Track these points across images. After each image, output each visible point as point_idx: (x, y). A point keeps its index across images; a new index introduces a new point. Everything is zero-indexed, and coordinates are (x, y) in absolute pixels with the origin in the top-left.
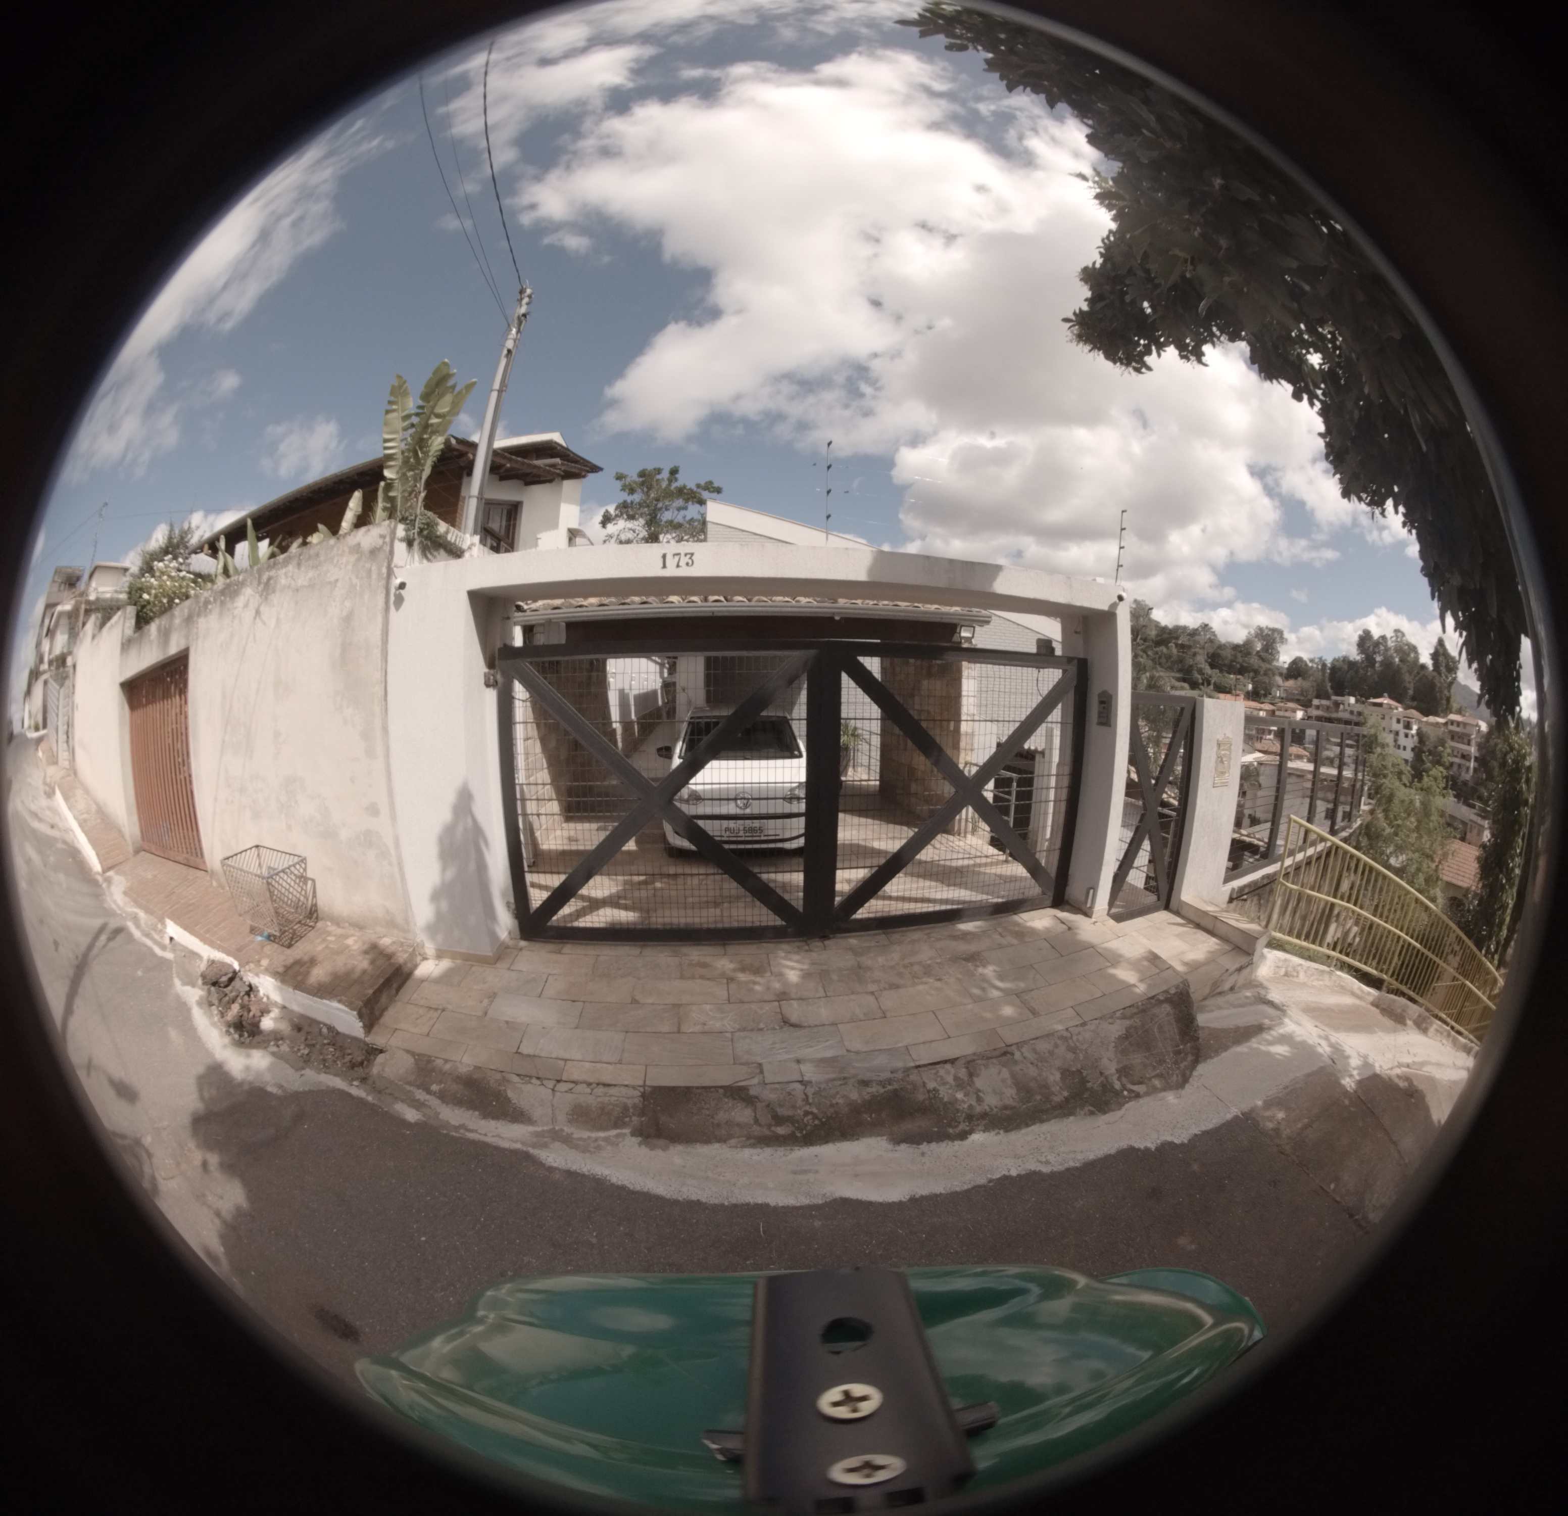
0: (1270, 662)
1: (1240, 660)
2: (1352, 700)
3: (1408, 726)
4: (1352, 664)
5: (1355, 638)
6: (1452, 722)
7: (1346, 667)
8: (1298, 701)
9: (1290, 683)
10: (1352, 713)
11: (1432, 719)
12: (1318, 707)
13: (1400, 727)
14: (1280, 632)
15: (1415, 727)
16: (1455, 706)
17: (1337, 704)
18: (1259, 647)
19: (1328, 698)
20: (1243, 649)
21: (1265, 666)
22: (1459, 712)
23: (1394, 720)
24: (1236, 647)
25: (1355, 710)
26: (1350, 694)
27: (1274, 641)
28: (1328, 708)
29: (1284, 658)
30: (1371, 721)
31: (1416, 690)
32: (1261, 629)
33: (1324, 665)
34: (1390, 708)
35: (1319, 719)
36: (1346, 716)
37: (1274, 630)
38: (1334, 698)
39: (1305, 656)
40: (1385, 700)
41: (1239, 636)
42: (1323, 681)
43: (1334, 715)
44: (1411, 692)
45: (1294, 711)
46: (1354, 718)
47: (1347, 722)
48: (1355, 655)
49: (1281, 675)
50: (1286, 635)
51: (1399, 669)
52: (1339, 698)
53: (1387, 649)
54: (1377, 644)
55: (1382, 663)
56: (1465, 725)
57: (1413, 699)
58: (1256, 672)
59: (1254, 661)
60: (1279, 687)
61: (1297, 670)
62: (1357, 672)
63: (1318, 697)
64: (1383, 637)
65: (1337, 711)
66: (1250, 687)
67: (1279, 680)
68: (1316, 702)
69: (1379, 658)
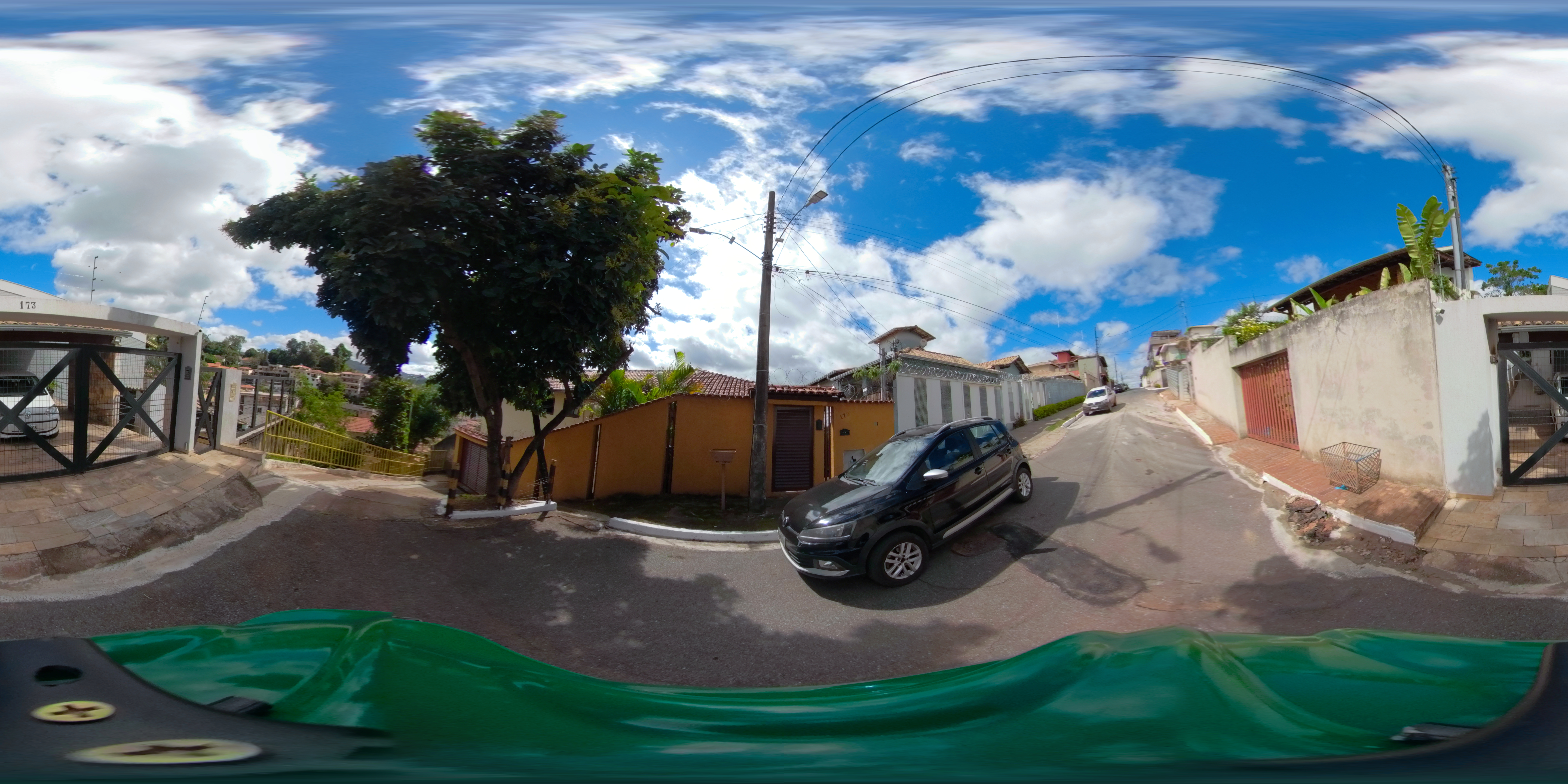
0: (235, 350)
1: (220, 349)
2: (281, 366)
3: (315, 376)
4: (282, 352)
5: (287, 341)
6: (344, 375)
7: (279, 353)
8: (250, 366)
9: (246, 359)
10: (280, 371)
11: (330, 373)
12: (261, 369)
13: (310, 377)
14: (243, 338)
15: (319, 377)
16: (347, 369)
17: (272, 368)
18: (231, 343)
19: (267, 365)
20: (223, 344)
21: (233, 352)
22: (350, 371)
23: (306, 374)
24: (218, 344)
25: (282, 370)
26: (279, 364)
27: (239, 341)
28: (266, 369)
29: (244, 349)
30: (291, 374)
31: (320, 362)
32: (233, 336)
33: (266, 352)
34: (304, 369)
35: (261, 373)
36: (277, 372)
37: (240, 337)
38: (270, 365)
39: (256, 348)
40: (301, 366)
41: (221, 339)
42: (265, 358)
43: (270, 372)
44: (317, 363)
45: (248, 370)
46: (282, 373)
47: (277, 375)
48: (284, 348)
49: (241, 355)
50: (246, 339)
51: (311, 355)
52: (273, 365)
53: (305, 346)
54: (300, 344)
55: (300, 352)
56: (353, 376)
57: (318, 366)
58: (228, 354)
59: (227, 350)
60: (239, 361)
61: (250, 353)
62: (285, 355)
63: (261, 364)
64: (304, 342)
65: (272, 370)
66: (224, 360)
67: (240, 358)
68: (260, 367)
69: (299, 350)
